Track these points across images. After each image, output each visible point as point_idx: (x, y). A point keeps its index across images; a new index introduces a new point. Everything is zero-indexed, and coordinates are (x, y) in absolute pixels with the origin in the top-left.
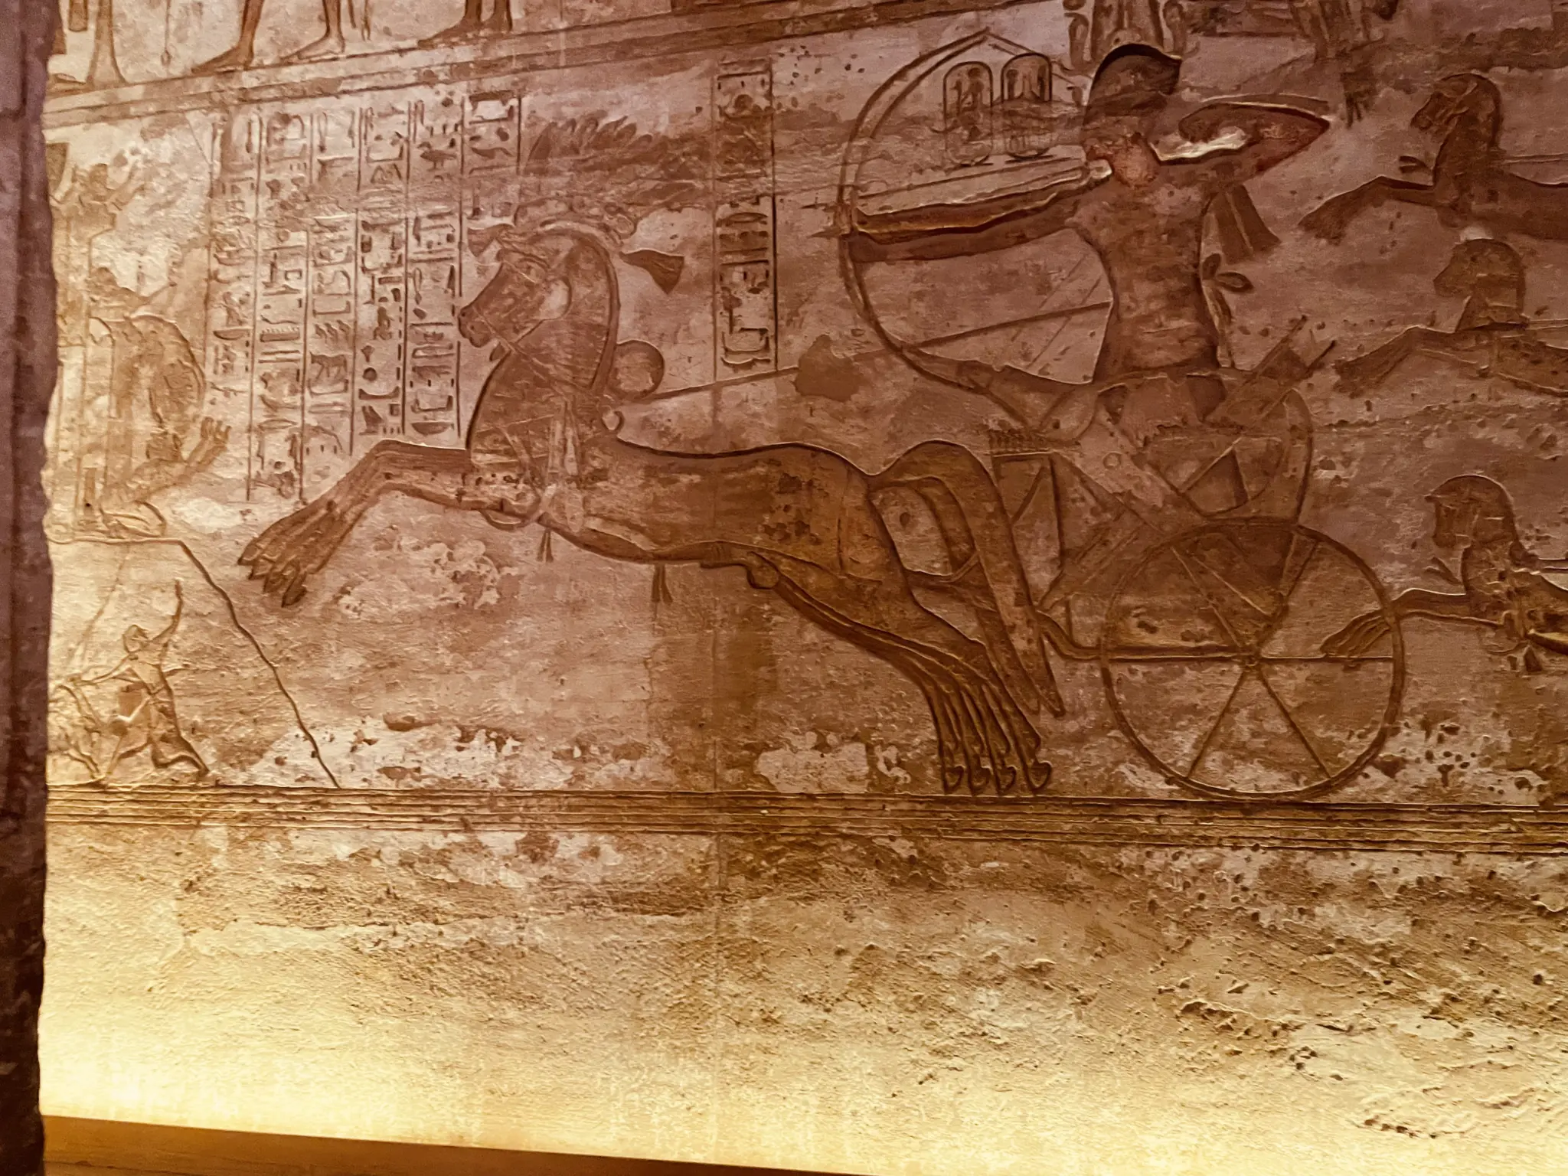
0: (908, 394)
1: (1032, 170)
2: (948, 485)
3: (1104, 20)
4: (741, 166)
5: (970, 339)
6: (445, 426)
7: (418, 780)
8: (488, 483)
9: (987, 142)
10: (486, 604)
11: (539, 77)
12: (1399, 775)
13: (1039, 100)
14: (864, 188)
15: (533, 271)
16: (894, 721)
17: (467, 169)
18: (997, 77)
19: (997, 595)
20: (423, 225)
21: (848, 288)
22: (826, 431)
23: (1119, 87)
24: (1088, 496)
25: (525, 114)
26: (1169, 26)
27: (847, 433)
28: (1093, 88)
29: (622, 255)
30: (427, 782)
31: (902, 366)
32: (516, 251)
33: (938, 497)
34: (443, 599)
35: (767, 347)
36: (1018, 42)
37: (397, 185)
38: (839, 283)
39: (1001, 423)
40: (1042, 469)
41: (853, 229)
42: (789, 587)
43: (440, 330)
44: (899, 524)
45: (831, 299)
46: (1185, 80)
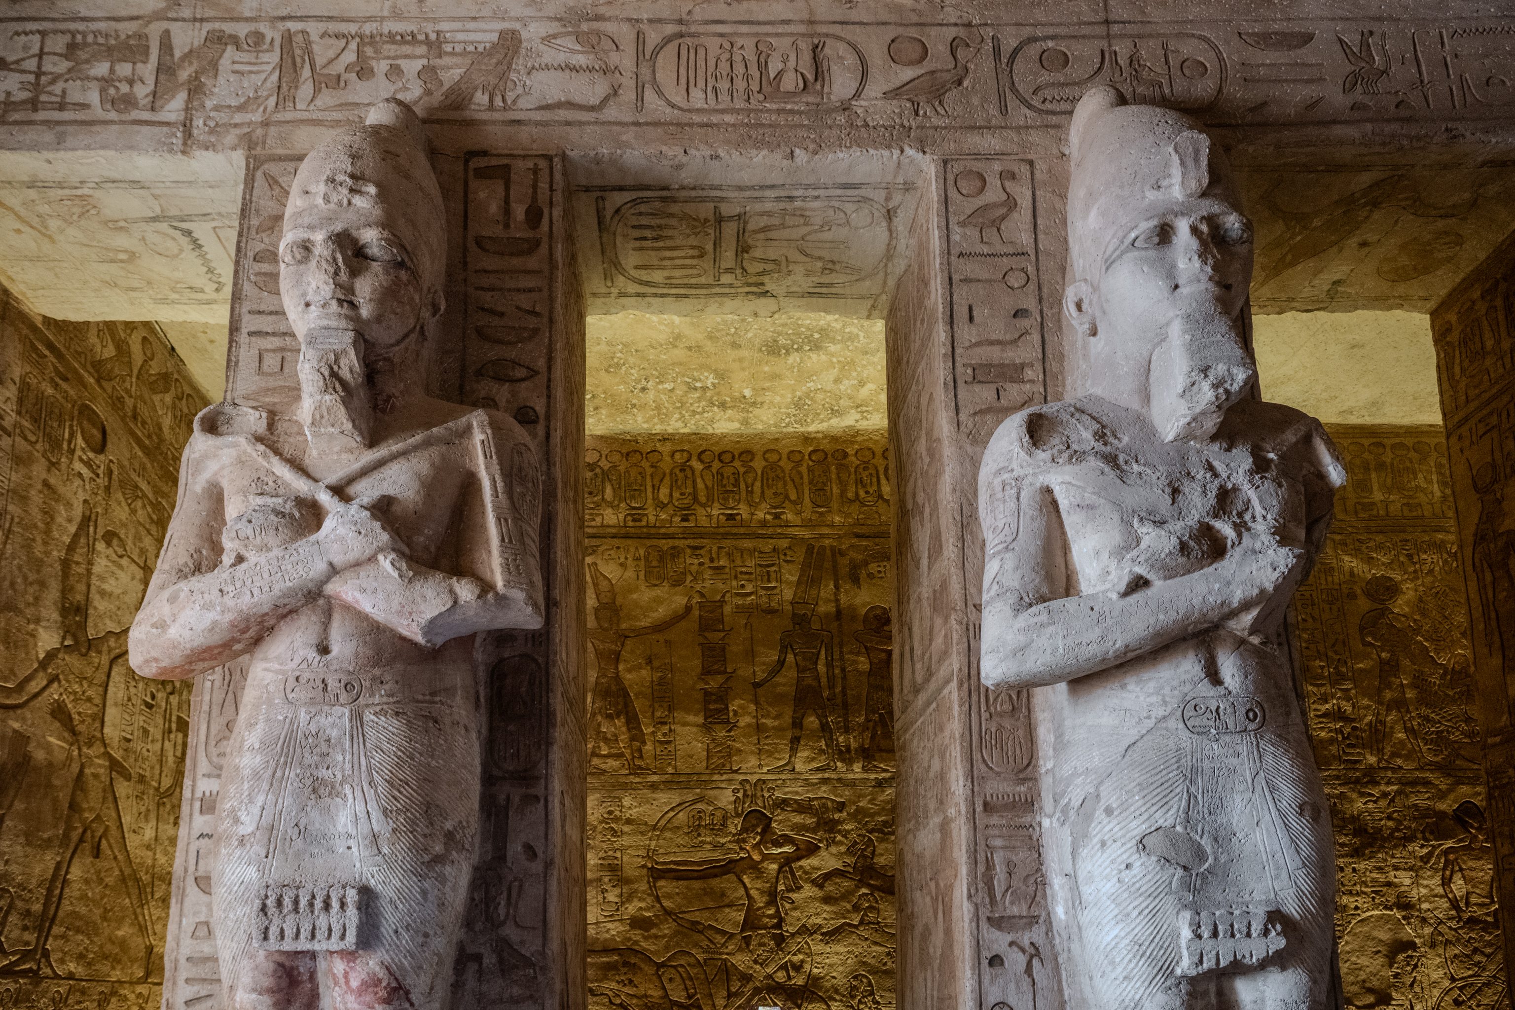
0: (672, 932)
3: (746, 799)
5: (696, 913)
9: (704, 839)
13: (723, 826)
14: (657, 851)
18: (708, 815)
21: (651, 889)
22: (641, 944)
24: (737, 975)
26: (768, 805)
27: (649, 945)
28: (742, 824)
31: (670, 920)
33: (683, 972)
35: (618, 910)
36: (715, 803)
38: (648, 886)
39: (707, 946)
40: (722, 963)
41: (652, 866)
44: (668, 982)
45: (644, 892)
46: (774, 825)
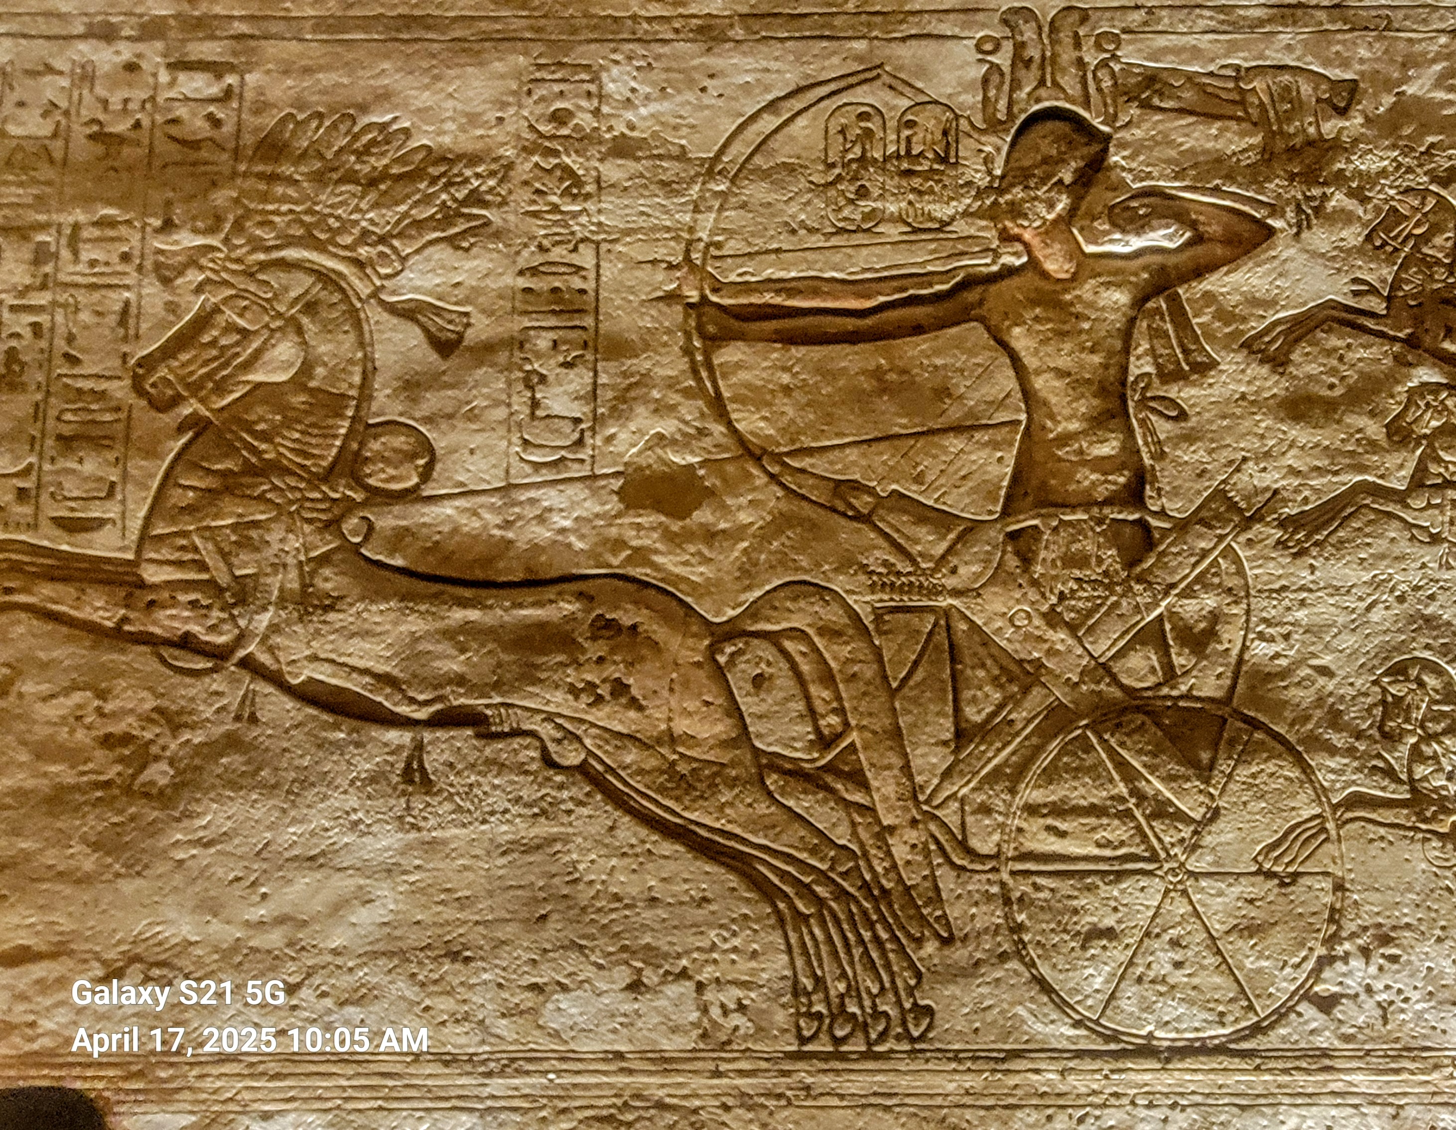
0: (769, 518)
1: (933, 246)
2: (816, 639)
3: (1022, 73)
4: (554, 199)
5: (848, 451)
6: (100, 523)
7: (31, 1040)
8: (164, 607)
9: (879, 205)
10: (152, 783)
11: (271, 48)
12: (1337, 1013)
13: (944, 160)
14: (718, 245)
15: (248, 315)
16: (735, 950)
17: (157, 163)
18: (892, 124)
19: (874, 784)
20: (85, 234)
21: (695, 372)
22: (658, 559)
23: (1039, 157)
24: (989, 662)
25: (249, 95)
26: (1099, 90)
27: (686, 563)
28: (1009, 154)
29: (382, 303)
30: (46, 1042)
31: (761, 479)
32: (226, 283)
33: (804, 654)
34: (84, 773)
35: (580, 443)
36: (920, 85)
37: (46, 172)
38: (683, 364)
39: (885, 563)
40: (935, 625)
41: (703, 297)
42: (600, 768)
43: (104, 385)
44: (749, 687)
45: (671, 384)
46: (1115, 158)
